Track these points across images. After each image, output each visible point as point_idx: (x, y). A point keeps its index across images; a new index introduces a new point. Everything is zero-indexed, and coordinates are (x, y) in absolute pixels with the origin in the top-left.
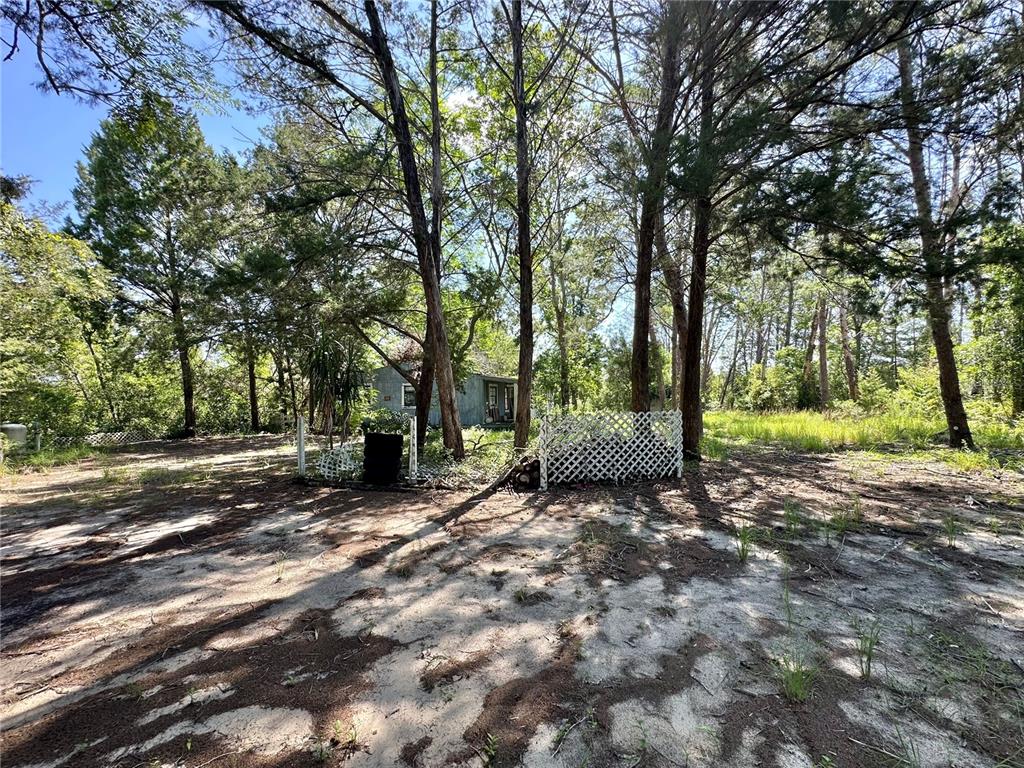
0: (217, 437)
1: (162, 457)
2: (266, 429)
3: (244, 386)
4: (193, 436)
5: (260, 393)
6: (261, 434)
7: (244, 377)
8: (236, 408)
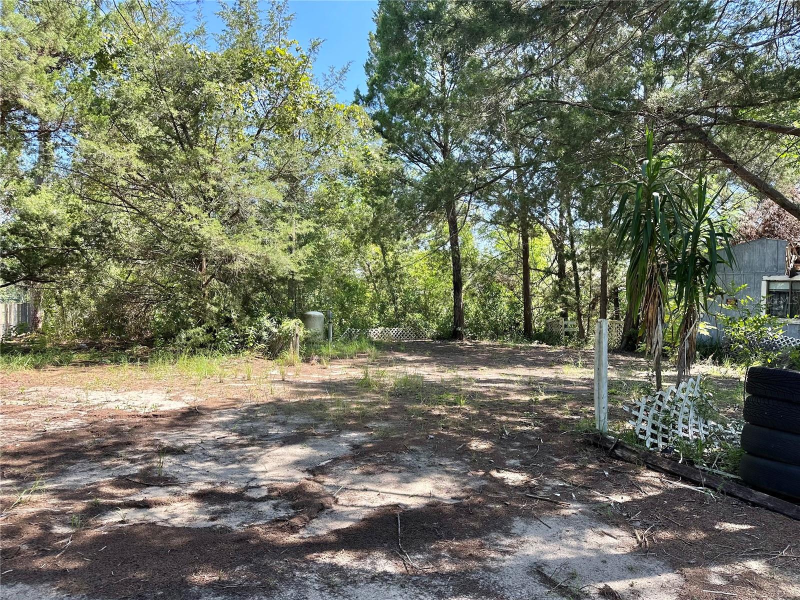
0: (485, 342)
1: (425, 361)
2: (541, 338)
3: (516, 279)
4: (461, 339)
5: (534, 289)
6: (534, 345)
7: (516, 268)
8: (506, 308)
